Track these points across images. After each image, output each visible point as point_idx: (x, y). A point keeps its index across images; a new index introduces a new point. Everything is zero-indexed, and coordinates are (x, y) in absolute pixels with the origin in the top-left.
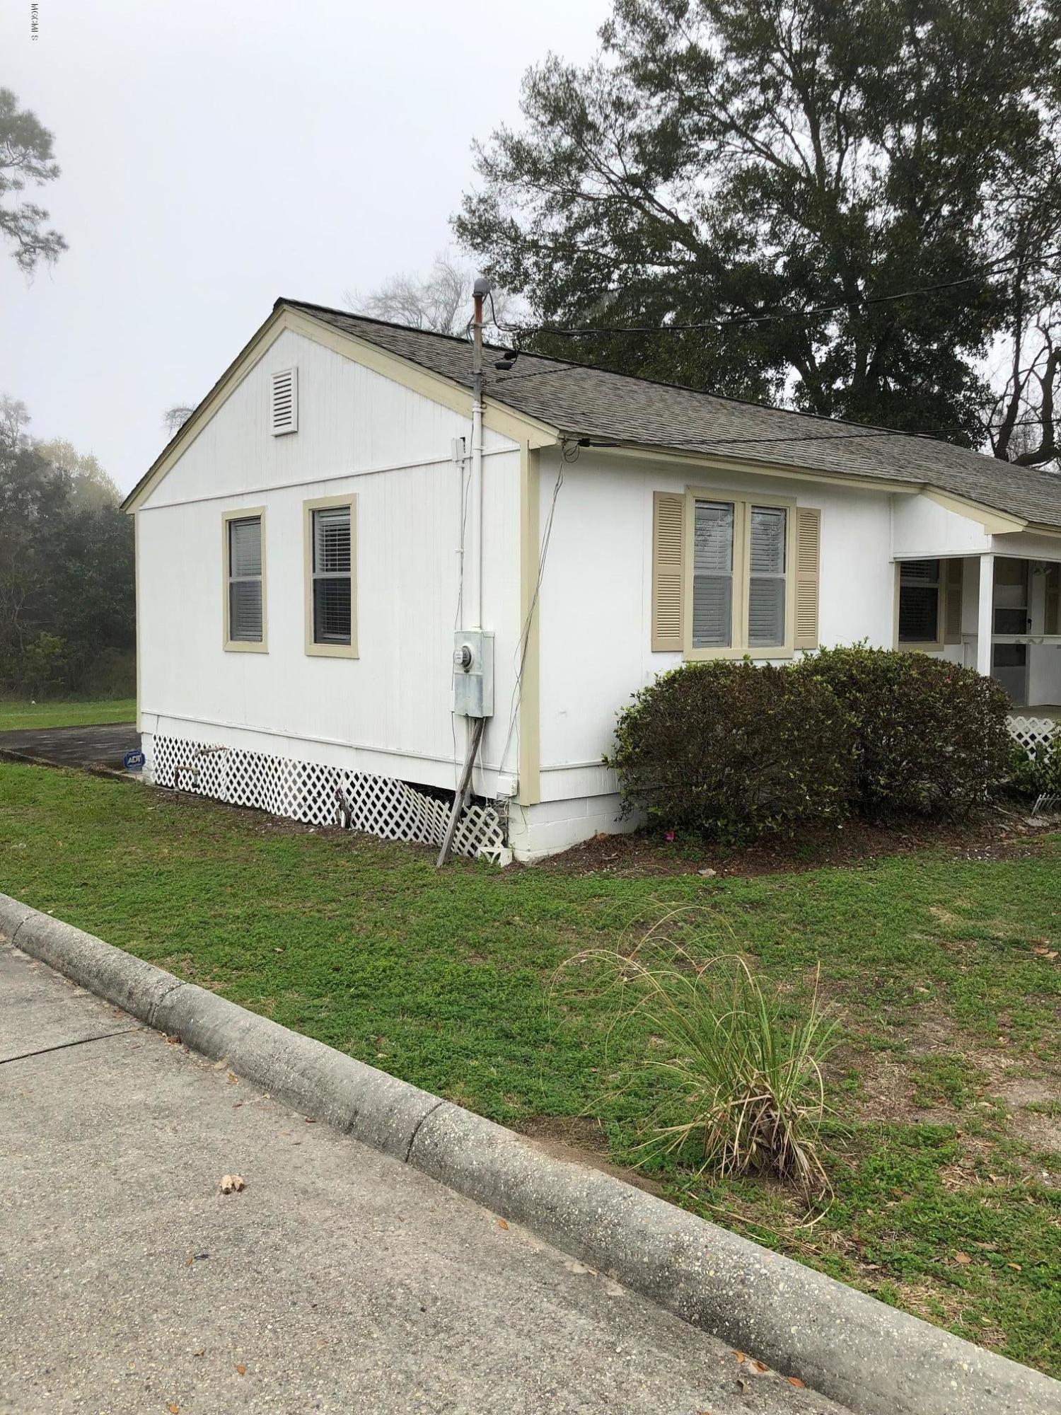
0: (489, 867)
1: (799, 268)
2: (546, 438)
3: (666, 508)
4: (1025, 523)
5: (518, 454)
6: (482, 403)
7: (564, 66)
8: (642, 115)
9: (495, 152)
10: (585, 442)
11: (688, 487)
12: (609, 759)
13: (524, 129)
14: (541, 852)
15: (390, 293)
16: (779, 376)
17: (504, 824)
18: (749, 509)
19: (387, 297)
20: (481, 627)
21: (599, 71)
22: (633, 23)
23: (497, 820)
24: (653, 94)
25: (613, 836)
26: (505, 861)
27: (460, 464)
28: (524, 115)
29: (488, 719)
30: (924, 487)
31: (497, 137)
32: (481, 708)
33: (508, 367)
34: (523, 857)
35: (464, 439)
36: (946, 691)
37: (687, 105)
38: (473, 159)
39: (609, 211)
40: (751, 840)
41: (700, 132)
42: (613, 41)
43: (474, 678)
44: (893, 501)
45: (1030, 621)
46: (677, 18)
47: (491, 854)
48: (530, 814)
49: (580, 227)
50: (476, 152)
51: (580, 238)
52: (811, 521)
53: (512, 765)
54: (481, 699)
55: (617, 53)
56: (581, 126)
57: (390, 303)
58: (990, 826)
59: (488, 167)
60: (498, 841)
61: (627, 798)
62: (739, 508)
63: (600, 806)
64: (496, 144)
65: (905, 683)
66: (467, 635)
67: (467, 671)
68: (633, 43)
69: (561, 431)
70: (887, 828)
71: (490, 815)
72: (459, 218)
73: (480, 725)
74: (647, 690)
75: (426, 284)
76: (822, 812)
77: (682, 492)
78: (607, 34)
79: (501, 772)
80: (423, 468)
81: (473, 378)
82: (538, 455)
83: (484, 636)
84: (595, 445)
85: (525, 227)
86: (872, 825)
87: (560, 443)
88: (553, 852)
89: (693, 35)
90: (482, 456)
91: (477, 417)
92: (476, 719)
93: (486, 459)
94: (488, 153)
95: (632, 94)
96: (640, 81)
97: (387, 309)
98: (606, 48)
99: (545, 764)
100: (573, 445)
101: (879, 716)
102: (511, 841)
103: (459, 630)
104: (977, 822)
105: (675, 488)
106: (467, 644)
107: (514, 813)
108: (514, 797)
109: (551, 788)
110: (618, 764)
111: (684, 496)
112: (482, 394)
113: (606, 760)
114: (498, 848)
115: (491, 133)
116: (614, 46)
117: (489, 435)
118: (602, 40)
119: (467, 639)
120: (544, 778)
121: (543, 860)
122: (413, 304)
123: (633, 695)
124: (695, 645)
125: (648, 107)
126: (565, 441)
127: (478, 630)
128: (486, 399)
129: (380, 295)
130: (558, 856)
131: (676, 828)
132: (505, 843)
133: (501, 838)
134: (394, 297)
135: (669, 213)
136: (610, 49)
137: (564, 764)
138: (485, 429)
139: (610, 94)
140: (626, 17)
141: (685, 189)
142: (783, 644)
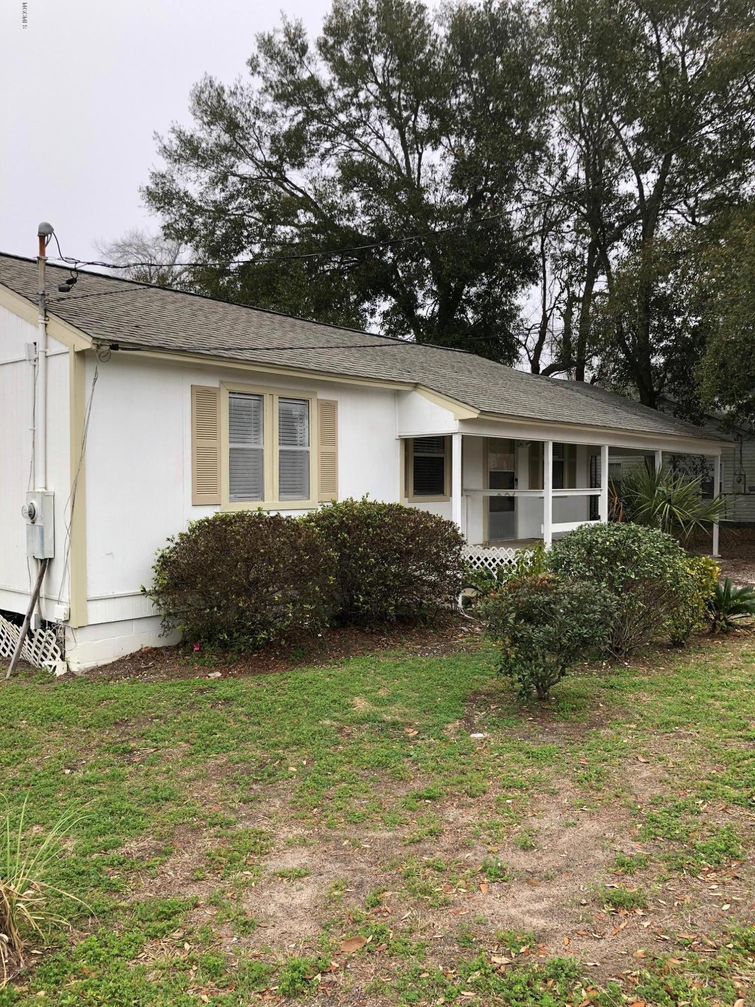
0: (48, 677)
1: (381, 232)
2: (85, 343)
3: (201, 396)
4: (478, 412)
5: (68, 356)
6: (46, 316)
7: (216, 84)
8: (280, 121)
9: (171, 142)
10: (115, 347)
11: (221, 382)
12: (147, 590)
13: (193, 126)
14: (90, 664)
15: (128, 242)
16: (373, 307)
17: (61, 643)
18: (276, 400)
19: (125, 244)
20: (46, 488)
21: (242, 88)
22: (272, 57)
23: (55, 639)
24: (287, 107)
25: (156, 649)
26: (60, 671)
27: (33, 363)
28: (193, 117)
29: (51, 560)
30: (416, 386)
31: (173, 130)
32: (43, 552)
33: (68, 290)
34: (74, 668)
35: (35, 344)
36: (410, 532)
37: (311, 116)
38: (155, 146)
39: (253, 187)
40: (256, 648)
41: (319, 134)
42: (258, 69)
43: (38, 528)
44: (397, 395)
45: (517, 480)
46: (300, 57)
47: (51, 666)
48: (79, 634)
49: (232, 197)
50: (157, 141)
51: (233, 205)
52: (330, 410)
53: (66, 597)
54: (42, 545)
55: (261, 78)
56: (232, 127)
57: (127, 249)
58: (454, 628)
59: (166, 151)
60: (58, 656)
61: (167, 619)
62: (267, 399)
63: (145, 626)
64: (173, 136)
65: (380, 527)
66: (33, 494)
67: (33, 523)
68: (272, 72)
69: (94, 338)
70: (372, 633)
71: (50, 635)
72: (147, 188)
73: (45, 564)
74: (181, 535)
75: (155, 236)
76: (302, 625)
77: (216, 385)
78: (253, 65)
79: (59, 602)
80: (10, 365)
81: (39, 298)
82: (82, 355)
83: (44, 495)
84: (123, 349)
85: (195, 196)
86: (362, 631)
87: (94, 347)
88: (101, 663)
89: (312, 68)
90: (46, 357)
91: (42, 327)
92: (42, 561)
93: (50, 359)
94: (166, 142)
95: (268, 106)
96: (278, 98)
97: (125, 253)
98: (252, 74)
99: (92, 594)
100: (106, 348)
101: (358, 551)
102: (67, 656)
103: (31, 490)
104: (443, 627)
105: (211, 383)
106: (34, 502)
107: (69, 634)
108: (67, 621)
109: (97, 613)
110: (157, 593)
111: (219, 389)
112: (46, 310)
113: (144, 590)
114: (58, 663)
115: (169, 129)
116: (259, 73)
117: (51, 341)
118: (250, 68)
119: (34, 497)
120: (91, 606)
121: (92, 670)
122: (145, 250)
123: (168, 539)
124: (231, 500)
125: (283, 116)
126: (98, 346)
127: (44, 490)
128: (48, 314)
129: (121, 243)
130: (105, 666)
131: (202, 640)
132: (63, 658)
133: (59, 653)
134: (130, 245)
135: (301, 191)
136: (256, 75)
137: (110, 594)
138: (49, 337)
139: (249, 105)
140: (266, 54)
141: (315, 174)
142: (309, 498)
